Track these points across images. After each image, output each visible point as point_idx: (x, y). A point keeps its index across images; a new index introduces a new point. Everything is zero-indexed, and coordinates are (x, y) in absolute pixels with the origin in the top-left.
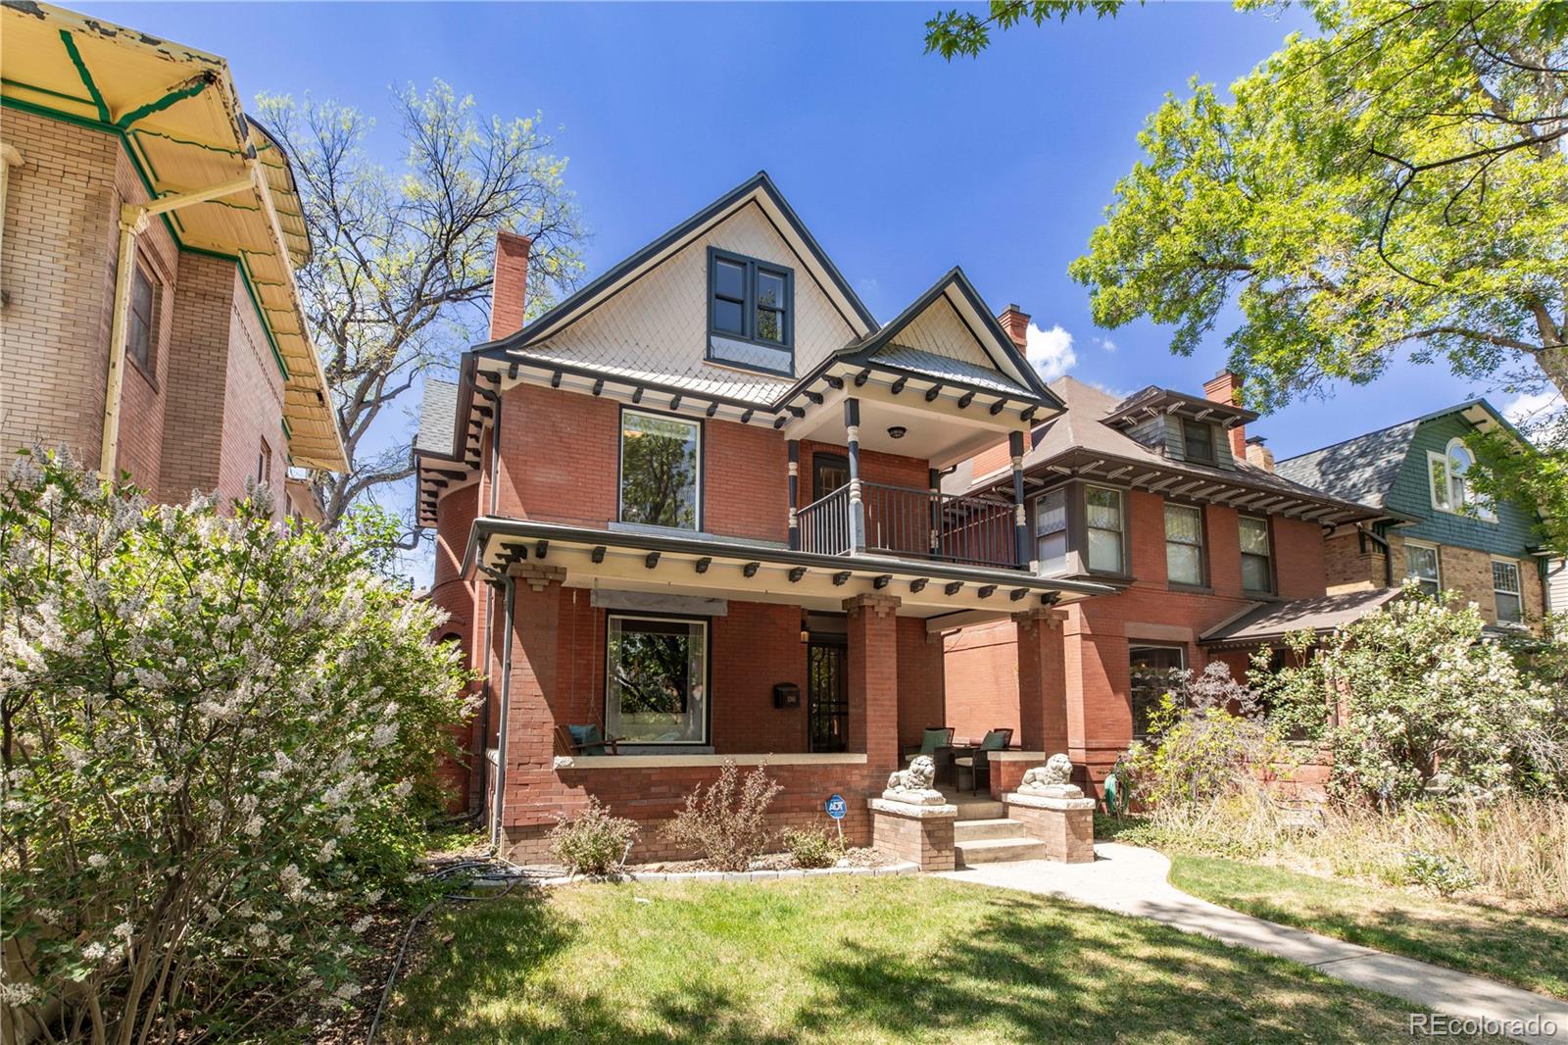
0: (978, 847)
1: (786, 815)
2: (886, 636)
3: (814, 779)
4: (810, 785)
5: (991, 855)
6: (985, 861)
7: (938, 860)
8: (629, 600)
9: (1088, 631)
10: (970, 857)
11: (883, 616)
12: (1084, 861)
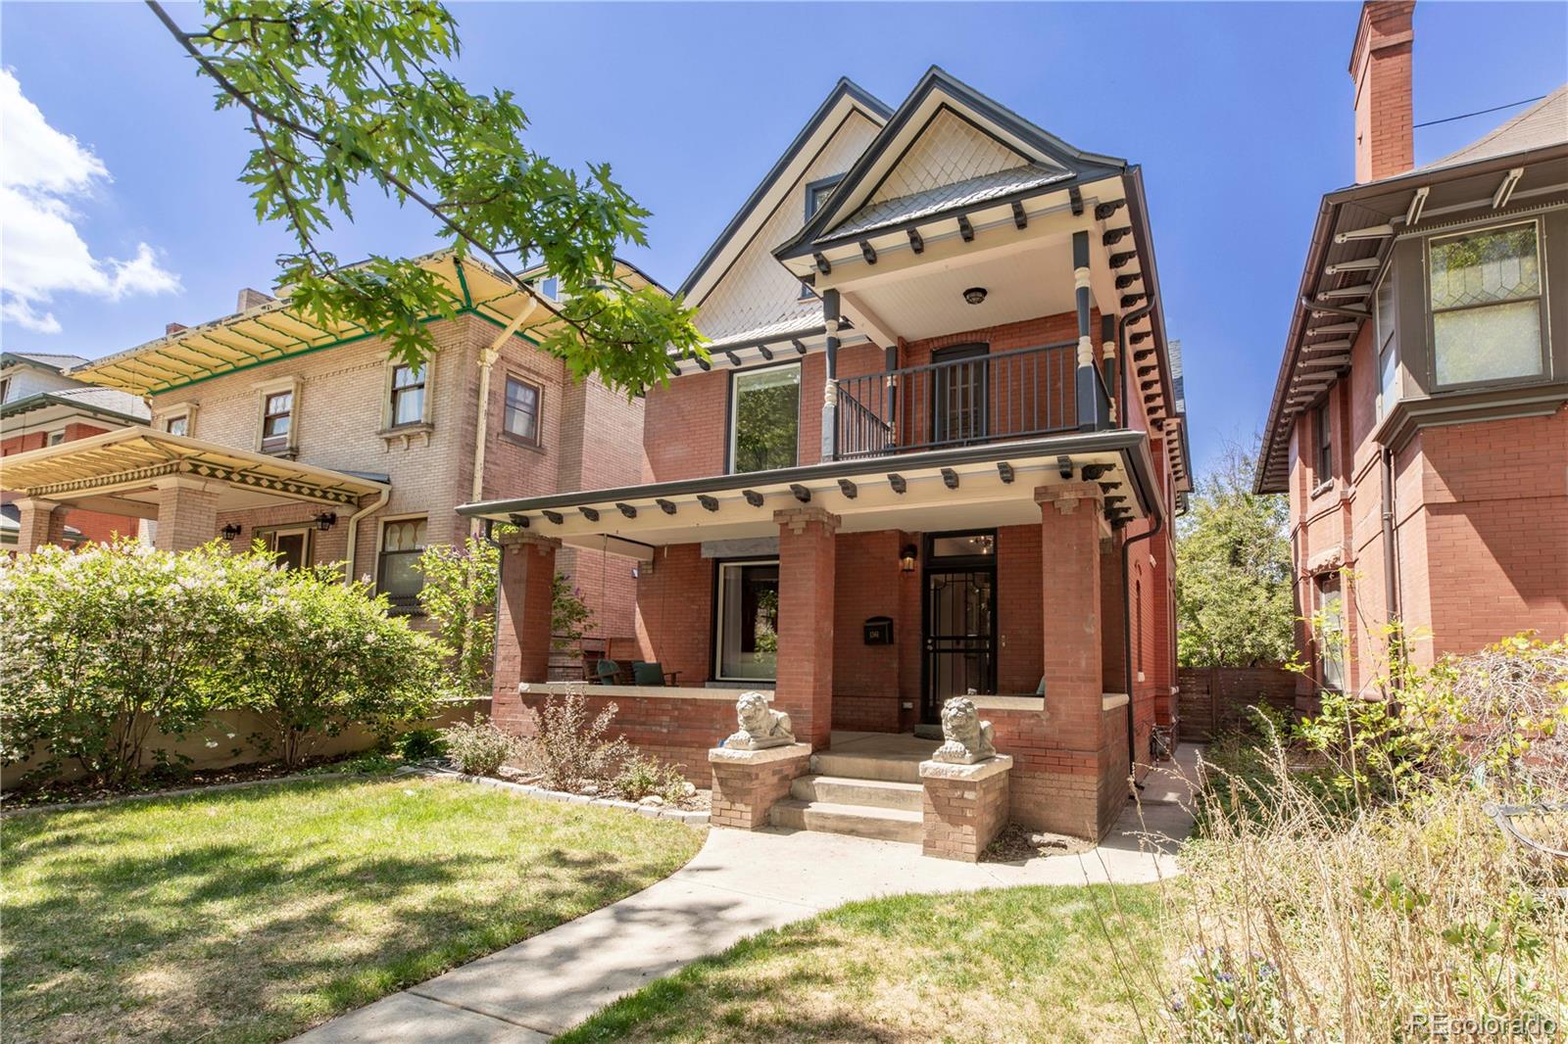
0: (848, 813)
1: (686, 750)
2: (804, 555)
3: (717, 715)
4: (712, 720)
5: (843, 825)
6: (836, 831)
7: (731, 813)
8: (729, 548)
9: (1447, 497)
10: (814, 822)
11: (799, 532)
12: (957, 857)
